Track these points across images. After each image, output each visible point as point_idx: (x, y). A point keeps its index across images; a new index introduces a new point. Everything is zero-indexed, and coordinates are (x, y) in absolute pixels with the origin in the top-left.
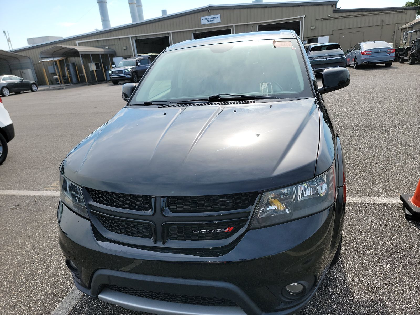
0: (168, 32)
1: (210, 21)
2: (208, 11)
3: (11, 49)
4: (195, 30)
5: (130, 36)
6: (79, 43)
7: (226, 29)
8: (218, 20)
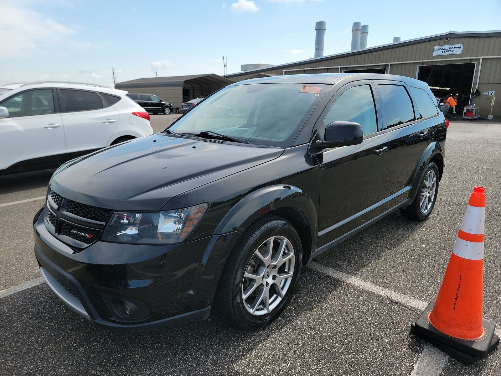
0: (386, 64)
1: (447, 51)
2: (447, 39)
3: (225, 74)
4: (423, 63)
5: (339, 67)
6: (285, 72)
7: (468, 62)
8: (460, 51)
